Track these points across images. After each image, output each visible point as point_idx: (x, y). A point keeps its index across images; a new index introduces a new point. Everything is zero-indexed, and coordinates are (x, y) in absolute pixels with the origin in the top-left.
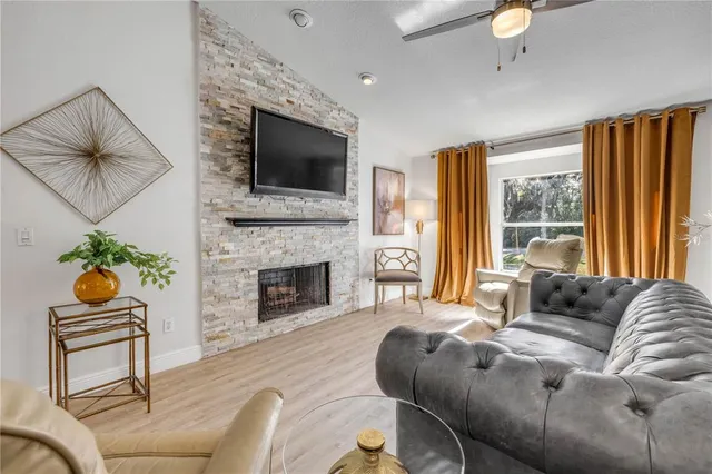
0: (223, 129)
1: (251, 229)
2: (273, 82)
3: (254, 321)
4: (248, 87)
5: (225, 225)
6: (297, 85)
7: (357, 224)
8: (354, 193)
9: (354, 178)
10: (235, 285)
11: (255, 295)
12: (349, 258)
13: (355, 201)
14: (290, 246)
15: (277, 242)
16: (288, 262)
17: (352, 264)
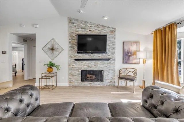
0: (73, 41)
1: (79, 61)
2: (85, 27)
3: (80, 81)
4: (79, 30)
5: (74, 60)
6: (93, 26)
7: (115, 60)
8: (114, 51)
9: (113, 46)
10: (75, 73)
11: (80, 76)
12: (111, 70)
13: (114, 53)
14: (90, 65)
15: (86, 64)
16: (89, 69)
17: (112, 72)
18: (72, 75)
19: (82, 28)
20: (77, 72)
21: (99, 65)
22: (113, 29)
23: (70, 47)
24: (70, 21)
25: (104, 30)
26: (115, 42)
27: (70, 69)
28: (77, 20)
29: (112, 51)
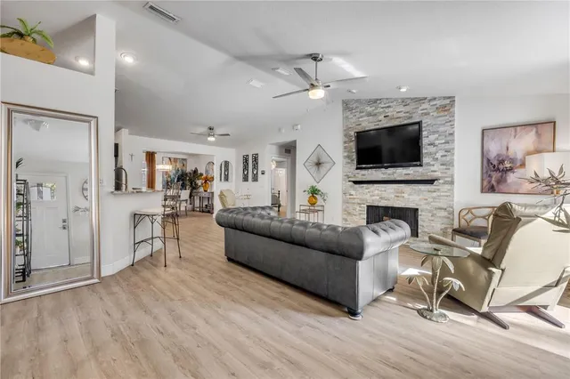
0: (350, 144)
1: (362, 185)
2: (375, 111)
5: (351, 183)
6: (391, 104)
7: (452, 183)
8: (448, 158)
9: (447, 146)
10: (355, 209)
11: (365, 216)
12: (441, 209)
13: (448, 165)
14: (384, 195)
15: (376, 192)
16: (383, 203)
17: (444, 214)
18: (349, 214)
19: (369, 114)
20: (358, 208)
21: (406, 195)
22: (448, 101)
23: (345, 157)
24: (347, 106)
25: (421, 108)
26: (452, 134)
27: (345, 202)
28: (358, 101)
29: (444, 158)
